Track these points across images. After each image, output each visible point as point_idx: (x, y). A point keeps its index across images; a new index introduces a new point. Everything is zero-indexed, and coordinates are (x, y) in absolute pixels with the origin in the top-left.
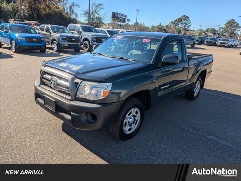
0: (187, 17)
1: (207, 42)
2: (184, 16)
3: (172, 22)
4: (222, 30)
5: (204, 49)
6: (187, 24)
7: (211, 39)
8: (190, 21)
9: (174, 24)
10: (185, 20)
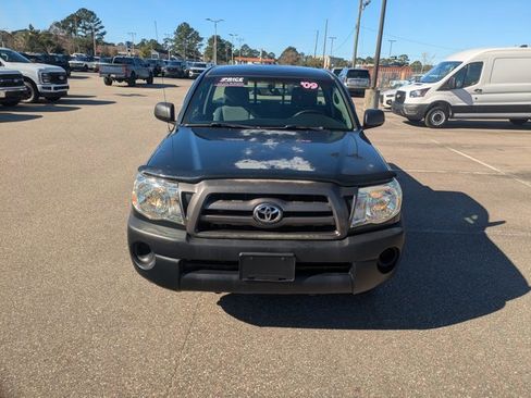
0: (92, 13)
1: (169, 69)
2: (84, 10)
3: (57, 24)
4: (170, 44)
5: (175, 86)
6: (96, 30)
7: (173, 64)
8: (103, 24)
9: (64, 27)
10: (88, 20)
